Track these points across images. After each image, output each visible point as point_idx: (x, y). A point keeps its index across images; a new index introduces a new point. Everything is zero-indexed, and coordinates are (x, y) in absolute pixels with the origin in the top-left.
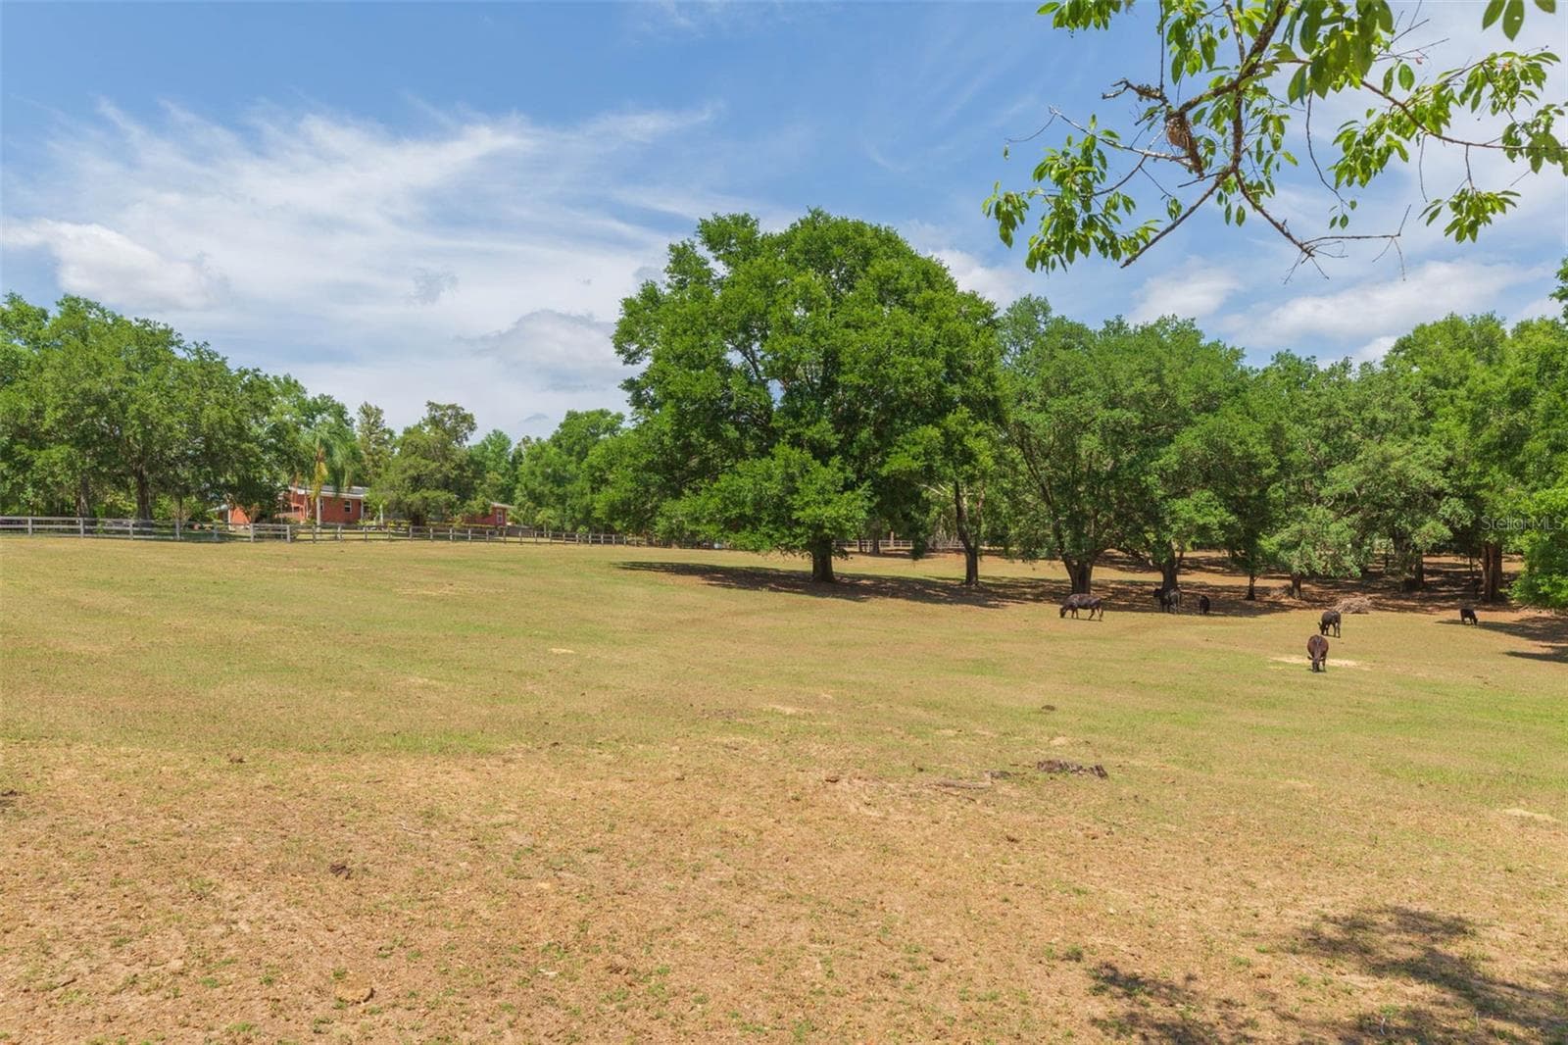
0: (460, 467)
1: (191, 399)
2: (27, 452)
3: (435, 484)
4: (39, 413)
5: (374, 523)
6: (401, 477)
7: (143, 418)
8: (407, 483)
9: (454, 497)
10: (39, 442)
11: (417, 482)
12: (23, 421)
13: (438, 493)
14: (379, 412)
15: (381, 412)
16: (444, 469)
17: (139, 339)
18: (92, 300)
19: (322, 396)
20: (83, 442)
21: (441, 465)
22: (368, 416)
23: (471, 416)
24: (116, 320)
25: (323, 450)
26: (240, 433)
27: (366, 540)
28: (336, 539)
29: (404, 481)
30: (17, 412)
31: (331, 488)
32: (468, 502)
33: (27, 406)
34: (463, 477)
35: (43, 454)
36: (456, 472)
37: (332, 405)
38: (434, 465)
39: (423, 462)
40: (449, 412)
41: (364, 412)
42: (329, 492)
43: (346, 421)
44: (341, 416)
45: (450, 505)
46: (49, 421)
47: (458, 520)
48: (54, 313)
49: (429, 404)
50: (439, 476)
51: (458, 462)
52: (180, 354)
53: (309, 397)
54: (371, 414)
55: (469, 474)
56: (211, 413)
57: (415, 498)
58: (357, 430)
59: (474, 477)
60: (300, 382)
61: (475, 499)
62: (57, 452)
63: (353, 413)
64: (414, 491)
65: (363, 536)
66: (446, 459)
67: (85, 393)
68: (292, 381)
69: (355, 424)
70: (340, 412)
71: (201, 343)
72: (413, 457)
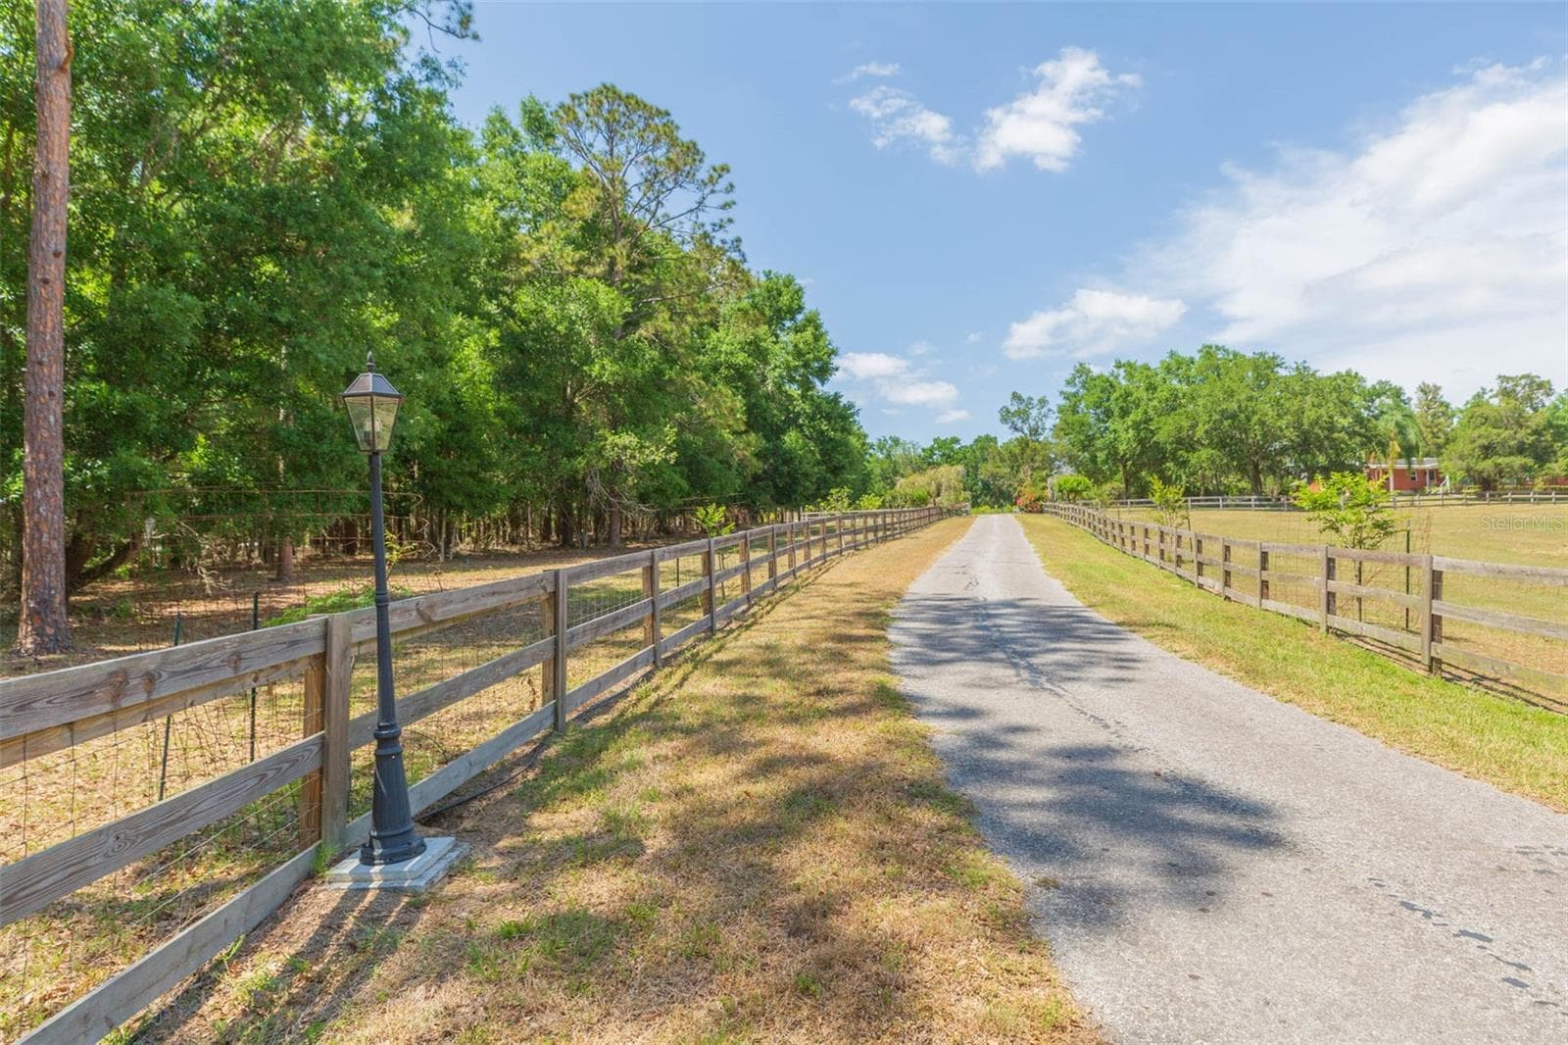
0: (1536, 432)
1: (1294, 405)
2: (1185, 454)
3: (1508, 450)
4: (1193, 427)
5: (1441, 489)
6: (1471, 446)
7: (1262, 423)
8: (1477, 452)
9: (1530, 461)
10: (1191, 448)
11: (1488, 450)
12: (1184, 434)
13: (1512, 458)
14: (1437, 389)
15: (1439, 388)
16: (1518, 436)
17: (1256, 368)
18: (1220, 345)
19: (1380, 382)
20: (1222, 444)
21: (1515, 433)
22: (1426, 393)
23: (1549, 382)
24: (1235, 355)
25: (1396, 430)
26: (1331, 428)
27: (1443, 505)
28: (1412, 505)
29: (1473, 450)
30: (1180, 429)
31: (1403, 461)
32: (1548, 465)
33: (1186, 424)
34: (1541, 441)
35: (1195, 455)
36: (1533, 438)
37: (1389, 390)
38: (1506, 434)
39: (1495, 431)
40: (1523, 382)
41: (1422, 391)
42: (1402, 465)
43: (1403, 401)
44: (1399, 397)
45: (1525, 468)
46: (1200, 432)
47: (1539, 484)
48: (1197, 357)
49: (1500, 377)
50: (1512, 443)
51: (1534, 427)
52: (1282, 372)
53: (1369, 385)
54: (1429, 392)
55: (1549, 437)
56: (1310, 415)
57: (1487, 466)
58: (1414, 407)
59: (1555, 441)
60: (1360, 374)
61: (1556, 461)
62: (1204, 453)
63: (1411, 392)
64: (1486, 458)
65: (1440, 503)
66: (1521, 426)
67: (1223, 412)
68: (1353, 374)
69: (1412, 402)
70: (1398, 393)
71: (1300, 362)
72: (1483, 428)
